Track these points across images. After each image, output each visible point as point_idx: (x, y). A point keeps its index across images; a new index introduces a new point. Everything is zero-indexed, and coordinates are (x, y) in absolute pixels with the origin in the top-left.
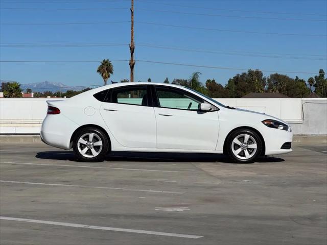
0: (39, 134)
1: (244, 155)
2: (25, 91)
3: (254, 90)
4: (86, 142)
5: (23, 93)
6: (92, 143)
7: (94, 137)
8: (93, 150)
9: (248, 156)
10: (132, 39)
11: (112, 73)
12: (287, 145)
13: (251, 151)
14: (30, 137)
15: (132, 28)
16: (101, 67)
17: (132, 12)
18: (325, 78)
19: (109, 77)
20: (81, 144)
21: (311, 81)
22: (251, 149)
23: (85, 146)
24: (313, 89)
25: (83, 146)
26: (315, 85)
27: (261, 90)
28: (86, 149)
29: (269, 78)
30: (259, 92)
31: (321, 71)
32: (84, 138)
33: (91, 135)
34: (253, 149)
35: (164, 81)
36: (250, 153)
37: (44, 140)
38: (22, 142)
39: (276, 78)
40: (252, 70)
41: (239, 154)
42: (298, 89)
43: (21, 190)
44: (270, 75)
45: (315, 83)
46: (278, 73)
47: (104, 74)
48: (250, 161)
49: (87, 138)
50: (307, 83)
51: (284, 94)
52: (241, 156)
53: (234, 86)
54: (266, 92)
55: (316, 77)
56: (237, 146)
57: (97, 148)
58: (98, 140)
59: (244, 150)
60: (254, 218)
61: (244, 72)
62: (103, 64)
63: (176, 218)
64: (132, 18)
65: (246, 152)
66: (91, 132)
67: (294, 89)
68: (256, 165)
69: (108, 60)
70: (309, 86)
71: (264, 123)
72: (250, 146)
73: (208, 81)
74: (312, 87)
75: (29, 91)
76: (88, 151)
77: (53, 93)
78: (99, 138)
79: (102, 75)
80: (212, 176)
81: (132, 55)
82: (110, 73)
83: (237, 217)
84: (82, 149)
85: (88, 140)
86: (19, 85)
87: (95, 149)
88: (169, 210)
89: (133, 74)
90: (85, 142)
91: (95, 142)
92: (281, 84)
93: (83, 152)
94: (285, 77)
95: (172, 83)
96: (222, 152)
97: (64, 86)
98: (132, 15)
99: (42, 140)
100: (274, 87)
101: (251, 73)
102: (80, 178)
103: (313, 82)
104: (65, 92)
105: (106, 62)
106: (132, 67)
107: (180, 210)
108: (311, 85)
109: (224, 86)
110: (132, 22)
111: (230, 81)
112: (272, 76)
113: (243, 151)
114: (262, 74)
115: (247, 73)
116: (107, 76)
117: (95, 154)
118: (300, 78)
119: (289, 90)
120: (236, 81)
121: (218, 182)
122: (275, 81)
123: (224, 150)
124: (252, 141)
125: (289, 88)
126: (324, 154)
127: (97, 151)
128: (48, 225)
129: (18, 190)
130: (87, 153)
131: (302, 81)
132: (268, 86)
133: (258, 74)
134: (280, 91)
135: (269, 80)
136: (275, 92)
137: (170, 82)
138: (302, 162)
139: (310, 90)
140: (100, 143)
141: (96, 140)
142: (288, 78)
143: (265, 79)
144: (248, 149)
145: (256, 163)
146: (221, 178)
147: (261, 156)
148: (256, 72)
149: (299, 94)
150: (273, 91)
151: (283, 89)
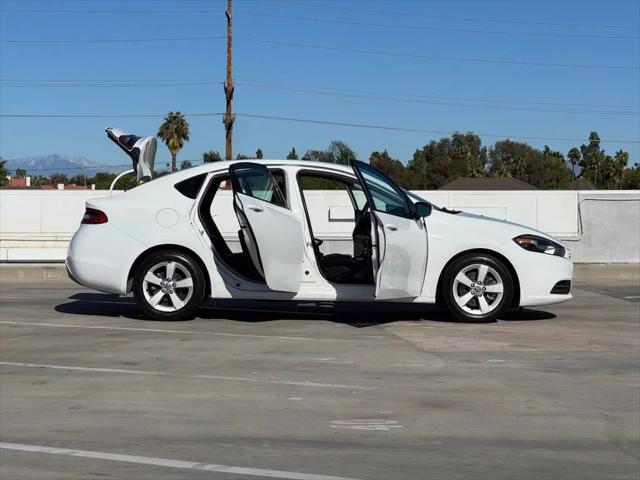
0: (63, 262)
1: (478, 307)
2: (14, 173)
3: (465, 173)
4: (160, 280)
5: (9, 178)
6: (171, 283)
7: (177, 271)
8: (174, 297)
9: (486, 308)
10: (229, 73)
11: (186, 138)
12: (562, 287)
13: (492, 298)
14: (36, 268)
15: (229, 51)
16: (166, 127)
17: (229, 19)
18: (601, 150)
19: (181, 146)
20: (150, 285)
21: (573, 154)
22: (491, 294)
23: (158, 288)
24: (578, 170)
25: (153, 288)
26: (582, 164)
27: (478, 172)
28: (160, 295)
29: (494, 148)
30: (473, 176)
31: (593, 136)
32: (155, 273)
33: (171, 267)
34: (495, 295)
35: (288, 154)
36: (490, 303)
37: (73, 276)
38: (21, 278)
39: (508, 149)
40: (461, 133)
41: (468, 305)
42: (548, 169)
43: (43, 383)
44: (493, 143)
45: (581, 158)
46: (511, 140)
47: (171, 141)
48: (489, 319)
49: (161, 272)
50: (566, 159)
51: (522, 179)
52: (472, 308)
53: (426, 164)
54: (487, 176)
55: (583, 147)
56: (463, 289)
57: (182, 292)
58: (184, 277)
59: (478, 296)
60: (539, 444)
61: (445, 137)
62: (169, 122)
63: (380, 446)
64: (229, 31)
65: (482, 300)
66: (170, 260)
67: (540, 170)
68: (501, 326)
69: (178, 113)
70: (569, 165)
71: (517, 243)
72: (490, 288)
73: (375, 154)
74: (576, 166)
75: (21, 173)
76: (164, 297)
77: (70, 177)
78: (188, 273)
79: (167, 143)
80: (423, 351)
81: (228, 103)
82: (183, 140)
83: (507, 443)
84: (152, 294)
85: (164, 276)
86: (4, 162)
87: (178, 295)
88: (358, 426)
89: (230, 141)
90: (157, 281)
91: (178, 280)
92: (515, 161)
93: (154, 301)
94: (524, 146)
95: (304, 159)
96: (433, 300)
97: (91, 163)
98: (229, 25)
99: (71, 276)
100: (503, 167)
101: (458, 139)
102: (156, 356)
103: (578, 158)
104: (92, 176)
105: (175, 117)
106: (229, 127)
107: (381, 427)
108: (574, 163)
109: (405, 164)
110: (230, 38)
111: (417, 155)
112: (498, 145)
113: (475, 299)
114: (479, 142)
115: (451, 139)
116: (177, 144)
117: (179, 304)
118: (553, 149)
119: (532, 172)
120: (429, 154)
121: (439, 365)
122: (505, 155)
123: (437, 297)
124: (494, 278)
125: (533, 169)
126: (629, 303)
127: (182, 299)
128: (117, 464)
129: (34, 383)
130: (161, 303)
131: (557, 155)
132: (491, 165)
133: (472, 141)
134: (514, 173)
135: (493, 154)
136: (505, 176)
137: (300, 158)
138: (591, 320)
139: (572, 173)
140: (188, 282)
141: (179, 275)
142: (530, 148)
143: (486, 151)
144: (485, 294)
145: (500, 322)
146: (441, 355)
147: (511, 309)
148: (468, 136)
149: (551, 181)
150: (500, 173)
151: (520, 169)
